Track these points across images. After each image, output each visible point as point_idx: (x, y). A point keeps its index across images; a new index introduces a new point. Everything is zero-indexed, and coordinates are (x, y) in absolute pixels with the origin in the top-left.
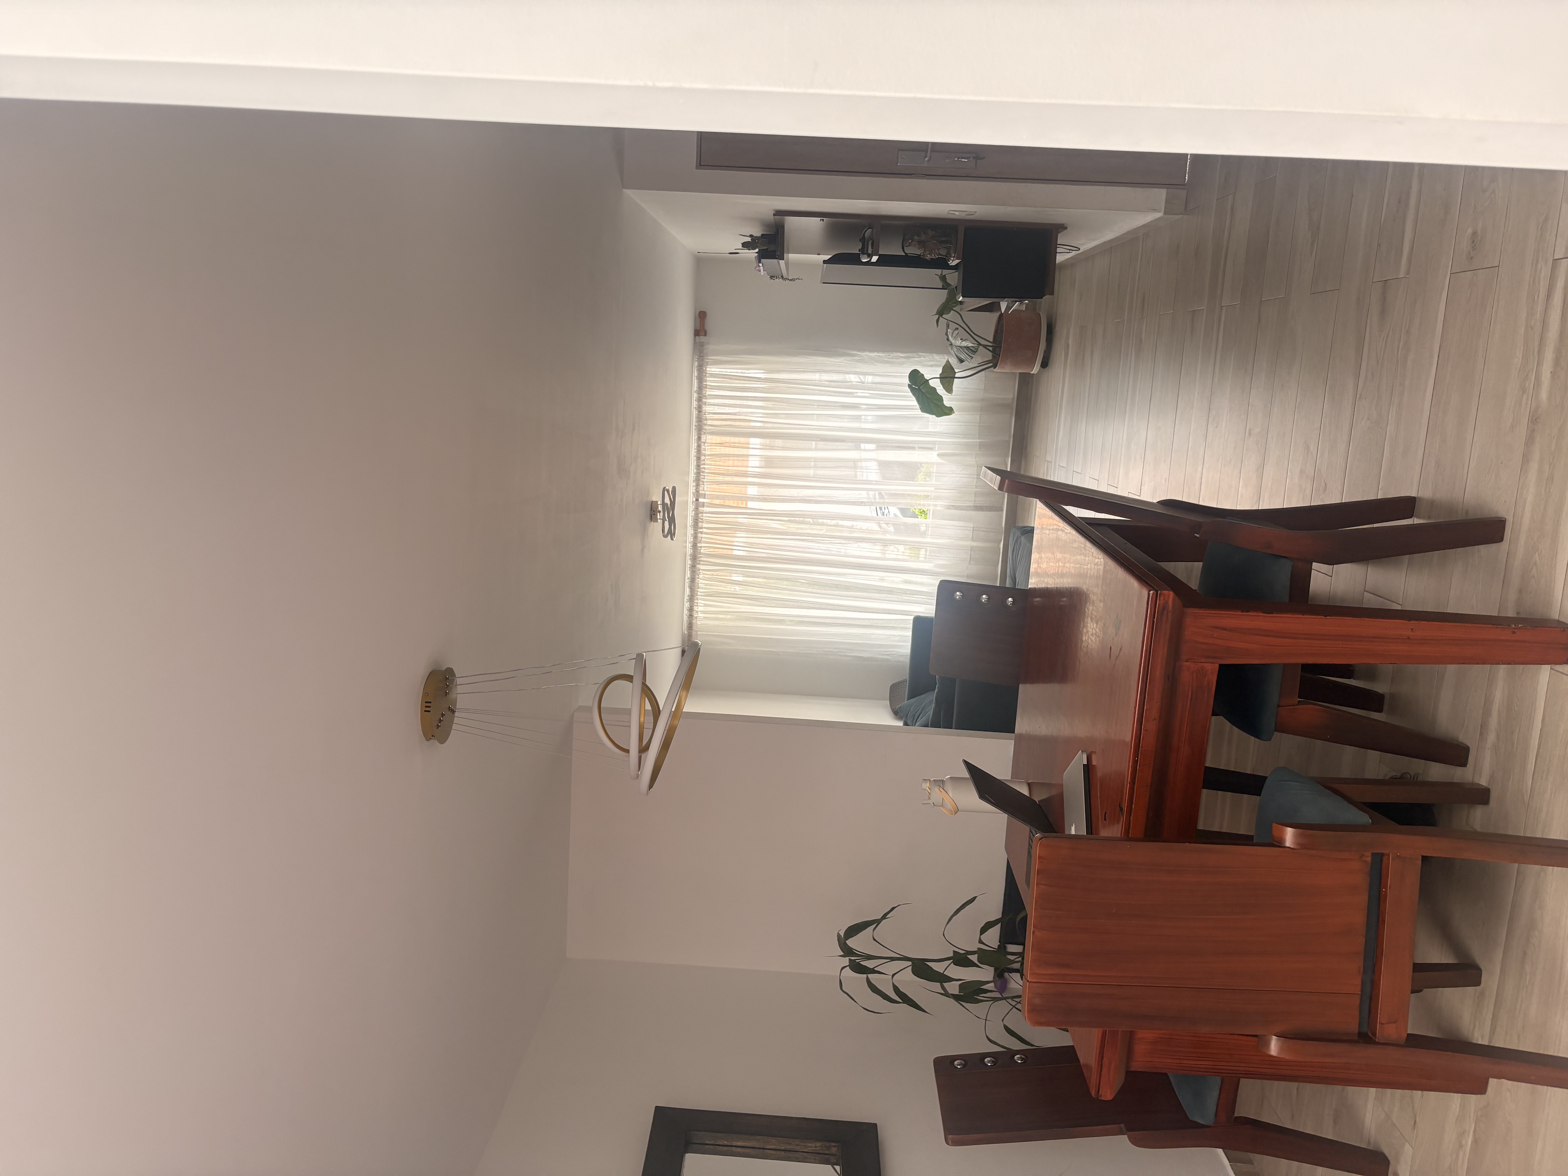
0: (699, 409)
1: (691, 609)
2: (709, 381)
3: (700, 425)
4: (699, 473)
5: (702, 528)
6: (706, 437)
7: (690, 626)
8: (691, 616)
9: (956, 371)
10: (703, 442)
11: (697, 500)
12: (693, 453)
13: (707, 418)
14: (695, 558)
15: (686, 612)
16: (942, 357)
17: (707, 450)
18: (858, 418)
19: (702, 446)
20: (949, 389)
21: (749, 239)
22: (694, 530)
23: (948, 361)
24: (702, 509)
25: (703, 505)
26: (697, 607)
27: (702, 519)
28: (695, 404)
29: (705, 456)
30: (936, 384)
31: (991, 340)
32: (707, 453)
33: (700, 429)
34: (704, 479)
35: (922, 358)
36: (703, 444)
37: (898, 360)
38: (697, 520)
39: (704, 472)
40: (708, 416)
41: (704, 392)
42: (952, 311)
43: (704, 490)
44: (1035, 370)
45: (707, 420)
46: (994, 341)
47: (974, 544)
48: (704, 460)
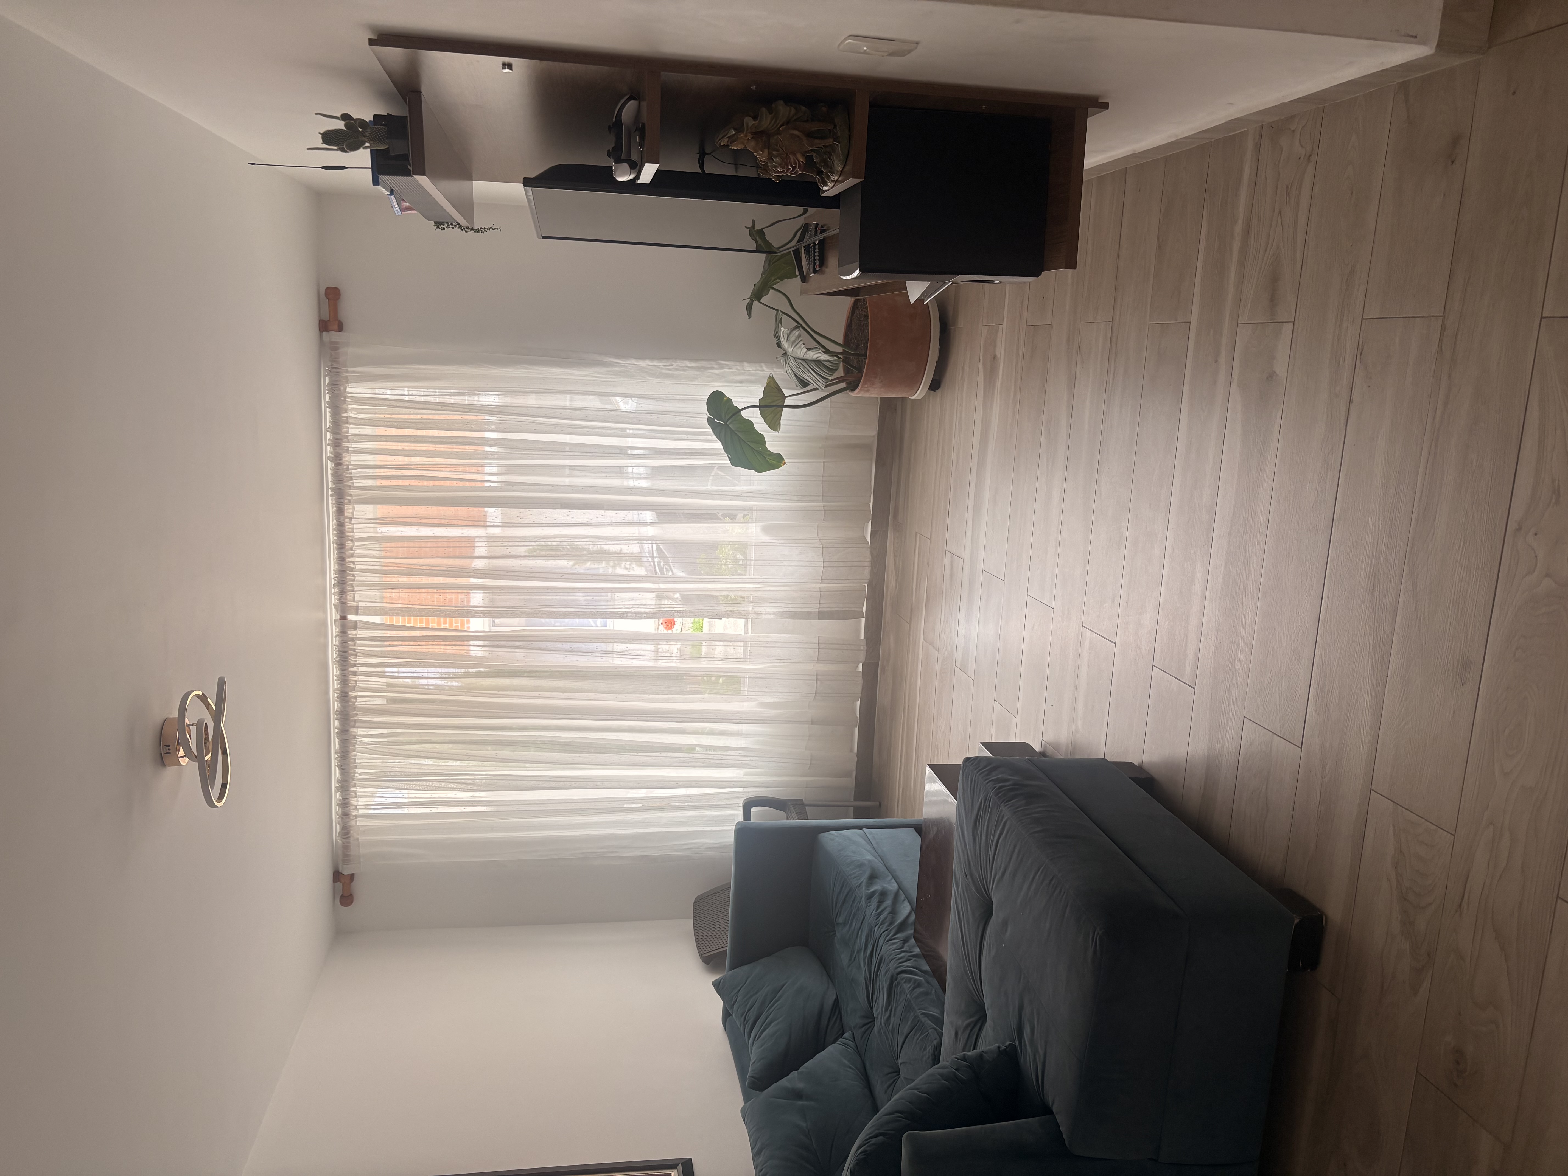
0: (337, 460)
1: (345, 804)
2: (353, 411)
3: (340, 489)
4: (344, 571)
5: (355, 665)
6: (354, 508)
7: (346, 832)
8: (345, 815)
9: (786, 392)
10: (347, 517)
11: (343, 618)
12: (331, 536)
13: (353, 475)
14: (346, 717)
15: (335, 809)
16: (760, 368)
17: (358, 530)
18: (620, 472)
19: (346, 524)
20: (774, 424)
21: (340, 125)
22: (342, 670)
23: (771, 378)
24: (354, 632)
25: (355, 625)
26: (355, 799)
27: (354, 650)
28: (328, 450)
29: (352, 540)
30: (755, 417)
31: (841, 341)
32: (357, 535)
33: (341, 496)
34: (353, 580)
35: (725, 370)
36: (347, 520)
37: (686, 373)
38: (345, 652)
39: (352, 569)
40: (355, 472)
41: (345, 430)
42: (771, 290)
43: (354, 601)
44: (920, 393)
45: (352, 480)
46: (847, 342)
47: (821, 667)
48: (351, 549)
